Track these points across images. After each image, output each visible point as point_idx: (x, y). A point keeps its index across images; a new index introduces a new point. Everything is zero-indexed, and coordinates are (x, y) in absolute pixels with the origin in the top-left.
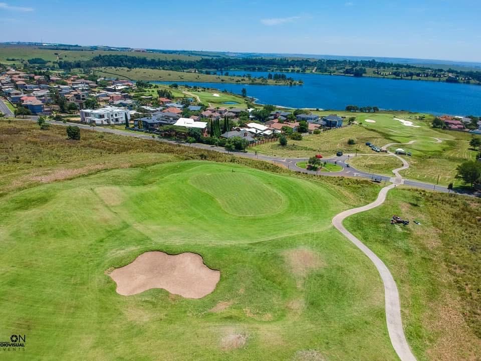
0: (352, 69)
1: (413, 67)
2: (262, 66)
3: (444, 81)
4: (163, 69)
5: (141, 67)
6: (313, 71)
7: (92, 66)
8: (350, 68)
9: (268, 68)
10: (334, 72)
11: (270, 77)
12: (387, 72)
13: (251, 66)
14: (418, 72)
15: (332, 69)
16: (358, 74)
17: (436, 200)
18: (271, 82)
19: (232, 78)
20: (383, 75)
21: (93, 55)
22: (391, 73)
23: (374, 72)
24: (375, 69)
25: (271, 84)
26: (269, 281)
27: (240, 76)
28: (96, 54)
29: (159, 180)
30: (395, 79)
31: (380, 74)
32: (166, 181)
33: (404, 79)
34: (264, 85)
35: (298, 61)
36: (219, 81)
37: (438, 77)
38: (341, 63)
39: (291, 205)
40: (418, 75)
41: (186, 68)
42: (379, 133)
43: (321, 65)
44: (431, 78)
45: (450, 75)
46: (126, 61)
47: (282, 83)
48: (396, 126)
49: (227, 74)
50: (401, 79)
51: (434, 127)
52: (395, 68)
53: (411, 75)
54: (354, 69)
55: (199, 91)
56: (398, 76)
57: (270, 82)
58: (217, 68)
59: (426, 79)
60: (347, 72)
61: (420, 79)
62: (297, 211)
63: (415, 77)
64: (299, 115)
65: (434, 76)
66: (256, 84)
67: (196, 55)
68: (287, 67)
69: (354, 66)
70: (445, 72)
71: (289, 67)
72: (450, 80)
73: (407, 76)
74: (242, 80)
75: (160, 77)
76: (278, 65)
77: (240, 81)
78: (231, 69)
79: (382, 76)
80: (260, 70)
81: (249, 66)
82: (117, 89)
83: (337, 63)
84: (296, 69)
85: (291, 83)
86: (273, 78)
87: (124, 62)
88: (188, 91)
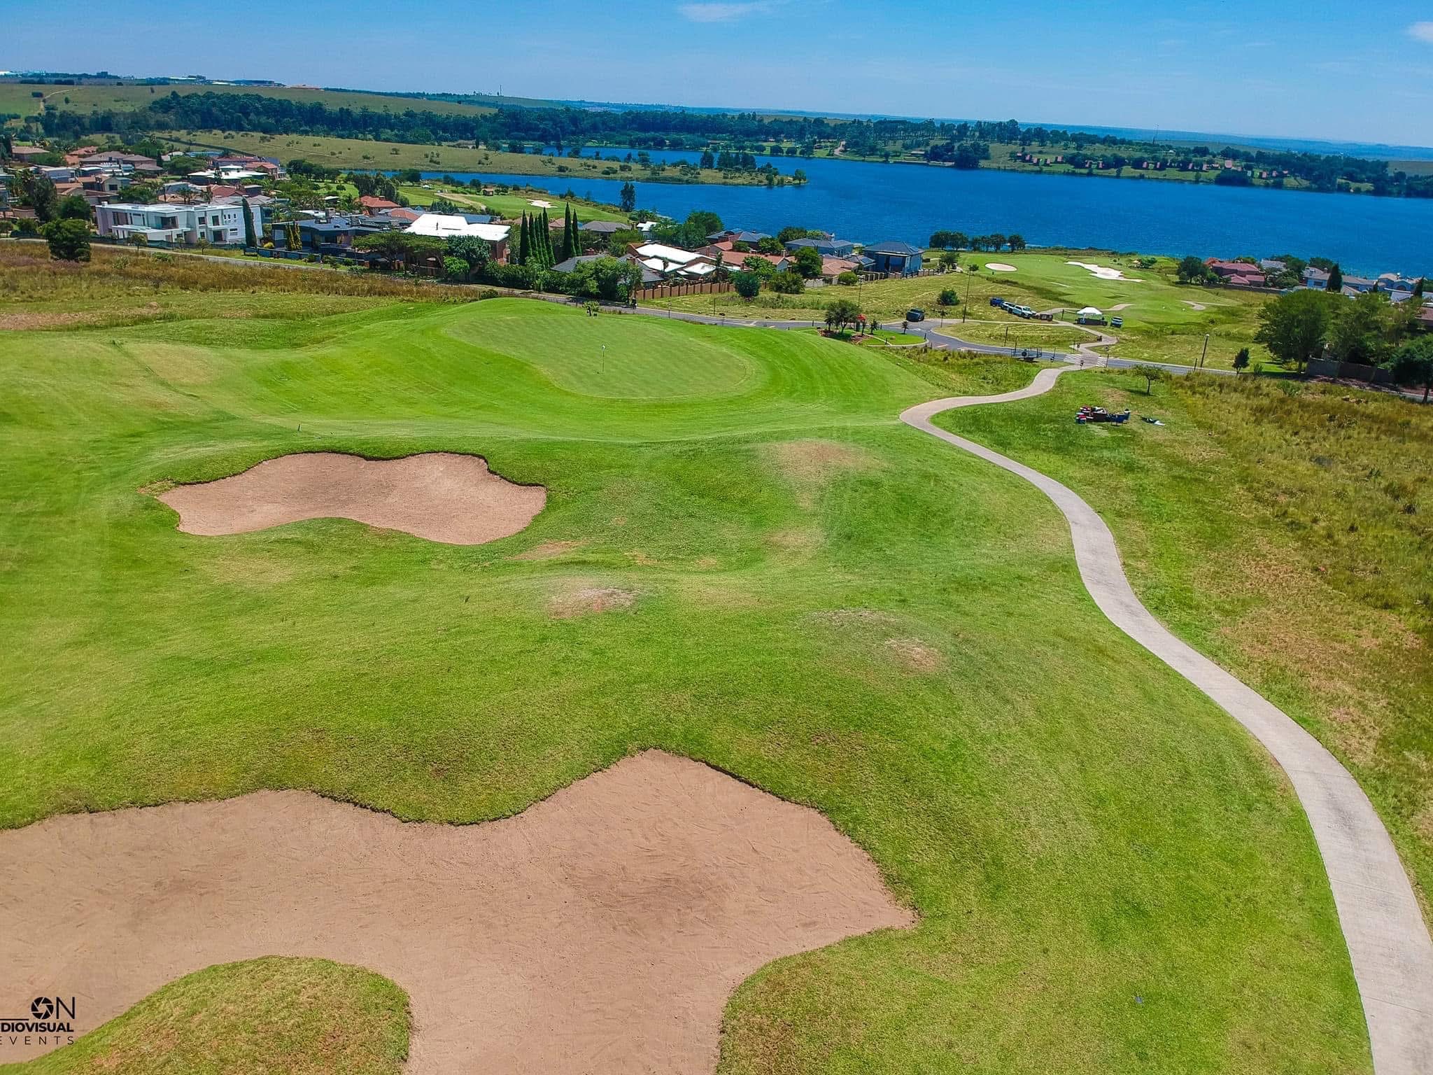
0: (949, 148)
1: (1123, 142)
2: (683, 137)
3: (1209, 182)
4: (377, 138)
5: (306, 133)
6: (837, 152)
7: (148, 127)
8: (944, 142)
9: (702, 140)
10: (897, 154)
11: (707, 162)
12: (1051, 155)
13: (651, 134)
14: (1138, 155)
15: (890, 147)
16: (967, 162)
17: (1202, 385)
18: (710, 176)
19: (590, 162)
20: (1037, 164)
21: (154, 95)
22: (1059, 159)
23: (1013, 156)
24: (1015, 148)
25: (710, 180)
26: (707, 500)
27: (615, 159)
28: (162, 93)
29: (343, 333)
30: (1074, 174)
31: (1030, 161)
32: (369, 335)
33: (1096, 175)
34: (688, 182)
35: (791, 122)
36: (552, 169)
37: (1193, 170)
38: (919, 130)
39: (775, 379)
40: (1137, 164)
41: (448, 135)
42: (1029, 288)
43: (861, 133)
44: (1173, 173)
45: (1229, 164)
46: (258, 113)
47: (743, 179)
48: (1076, 279)
49: (576, 154)
50: (1090, 174)
51: (1182, 283)
52: (1074, 145)
53: (1119, 163)
54: (956, 145)
55: (486, 194)
56: (1082, 166)
57: (708, 176)
58: (544, 137)
59: (1160, 174)
60: (935, 155)
61: (1142, 177)
62: (791, 393)
63: (1127, 170)
64: (794, 242)
65: (1183, 167)
66: (666, 180)
67: (482, 104)
68: (758, 141)
69: (953, 139)
70: (1214, 156)
71: (765, 141)
72: (1226, 179)
73: (1107, 166)
74: (623, 168)
75: (365, 157)
76: (731, 132)
77: (615, 172)
78: (589, 144)
79: (1037, 168)
80: (676, 145)
81: (642, 135)
82: (224, 176)
83: (905, 130)
84: (786, 145)
85: (770, 180)
86: (715, 164)
87: (252, 116)
88: (454, 192)
